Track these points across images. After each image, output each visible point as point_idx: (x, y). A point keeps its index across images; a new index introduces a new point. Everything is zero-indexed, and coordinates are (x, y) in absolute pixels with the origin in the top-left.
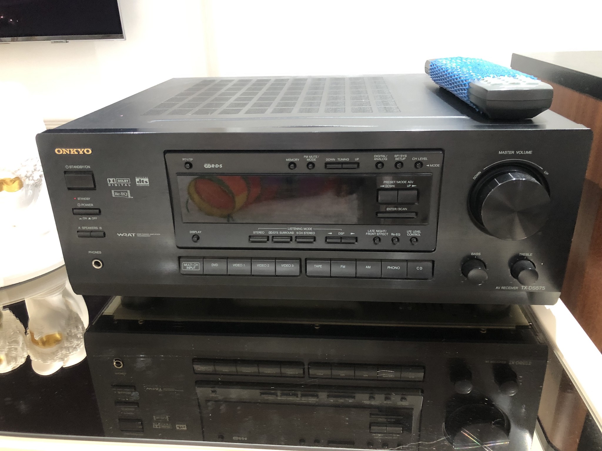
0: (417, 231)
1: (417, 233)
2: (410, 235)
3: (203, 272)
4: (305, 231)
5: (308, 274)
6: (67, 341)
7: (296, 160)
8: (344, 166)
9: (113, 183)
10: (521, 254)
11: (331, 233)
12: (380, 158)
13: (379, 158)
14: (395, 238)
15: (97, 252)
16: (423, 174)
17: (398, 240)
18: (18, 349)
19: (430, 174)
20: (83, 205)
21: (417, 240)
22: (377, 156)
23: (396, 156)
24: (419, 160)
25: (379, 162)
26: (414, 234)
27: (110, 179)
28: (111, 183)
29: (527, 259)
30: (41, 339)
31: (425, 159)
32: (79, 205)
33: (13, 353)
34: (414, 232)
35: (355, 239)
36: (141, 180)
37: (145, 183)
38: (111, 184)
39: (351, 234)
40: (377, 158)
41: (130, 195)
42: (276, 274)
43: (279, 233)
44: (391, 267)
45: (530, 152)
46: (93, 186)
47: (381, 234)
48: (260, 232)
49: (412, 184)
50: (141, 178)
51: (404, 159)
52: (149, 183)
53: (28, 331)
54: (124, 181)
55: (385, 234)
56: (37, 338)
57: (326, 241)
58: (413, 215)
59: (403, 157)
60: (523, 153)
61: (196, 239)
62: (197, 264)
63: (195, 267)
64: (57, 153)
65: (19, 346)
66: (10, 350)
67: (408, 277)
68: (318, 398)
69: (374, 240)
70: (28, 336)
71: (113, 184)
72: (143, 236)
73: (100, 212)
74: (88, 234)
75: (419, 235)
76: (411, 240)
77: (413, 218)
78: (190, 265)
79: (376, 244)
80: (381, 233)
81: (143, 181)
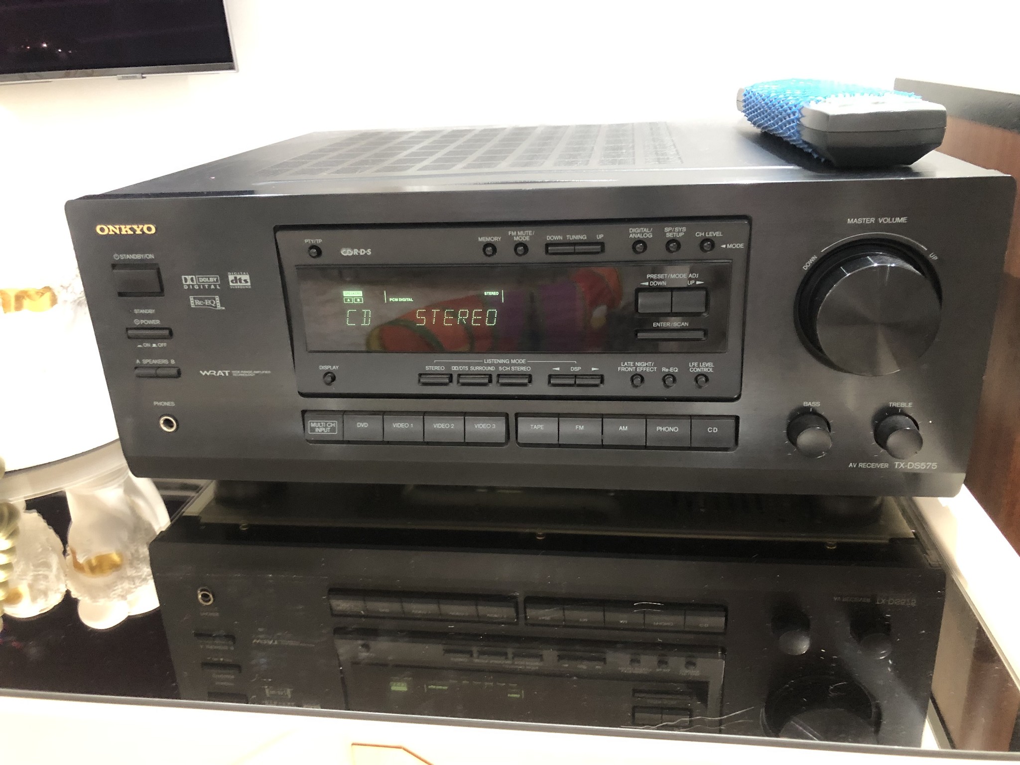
0: (707, 363)
1: (707, 367)
2: (695, 370)
3: (343, 438)
4: (515, 365)
5: (520, 440)
6: (131, 567)
7: (496, 239)
8: (579, 248)
9: (191, 283)
10: (892, 404)
11: (558, 369)
12: (640, 233)
13: (638, 233)
14: (667, 376)
15: (168, 404)
16: (716, 261)
17: (674, 380)
18: (50, 577)
19: (726, 261)
20: (142, 321)
21: (707, 380)
22: (634, 230)
23: (667, 229)
24: (707, 236)
25: (639, 241)
26: (702, 368)
27: (186, 277)
28: (188, 283)
29: (903, 413)
30: (89, 562)
31: (718, 234)
32: (137, 322)
33: (42, 584)
34: (702, 365)
35: (599, 378)
36: (238, 278)
37: (243, 284)
38: (189, 285)
39: (593, 369)
40: (635, 233)
41: (219, 304)
42: (466, 441)
43: (469, 368)
44: (662, 428)
45: (903, 220)
46: (158, 290)
47: (644, 369)
48: (437, 368)
49: (696, 280)
50: (238, 274)
51: (681, 234)
52: (251, 283)
53: (68, 549)
54: (209, 280)
55: (652, 369)
56: (81, 560)
57: (549, 382)
58: (699, 335)
59: (679, 232)
60: (891, 220)
61: (329, 379)
62: (333, 423)
63: (329, 429)
64: (100, 233)
65: (51, 571)
66: (36, 578)
67: (694, 445)
68: (542, 660)
69: (632, 380)
70: (68, 557)
71: (192, 285)
72: (243, 375)
73: (171, 333)
74: (152, 372)
75: (711, 370)
76: (696, 380)
77: (698, 340)
78: (321, 425)
79: (636, 386)
80: (644, 367)
81: (241, 280)
